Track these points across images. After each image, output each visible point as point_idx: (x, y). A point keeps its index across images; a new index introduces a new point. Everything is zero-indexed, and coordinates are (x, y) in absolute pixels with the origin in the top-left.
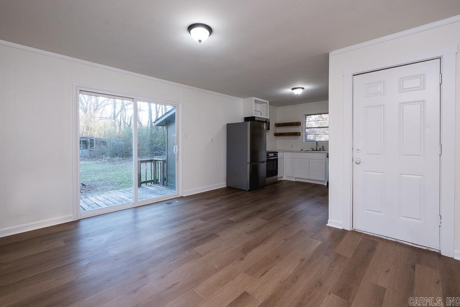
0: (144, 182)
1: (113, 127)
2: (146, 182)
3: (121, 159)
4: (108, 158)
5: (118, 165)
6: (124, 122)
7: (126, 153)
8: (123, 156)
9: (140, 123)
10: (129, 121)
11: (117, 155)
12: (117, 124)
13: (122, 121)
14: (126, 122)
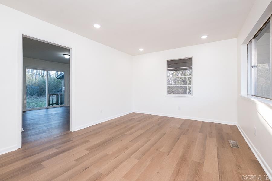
0: (51, 104)
1: (31, 78)
2: (52, 104)
3: (37, 96)
4: (29, 96)
5: (35, 100)
6: (39, 74)
7: (40, 93)
8: (38, 95)
9: (50, 75)
10: (42, 74)
11: (34, 94)
12: (33, 75)
13: (37, 74)
14: (40, 74)
